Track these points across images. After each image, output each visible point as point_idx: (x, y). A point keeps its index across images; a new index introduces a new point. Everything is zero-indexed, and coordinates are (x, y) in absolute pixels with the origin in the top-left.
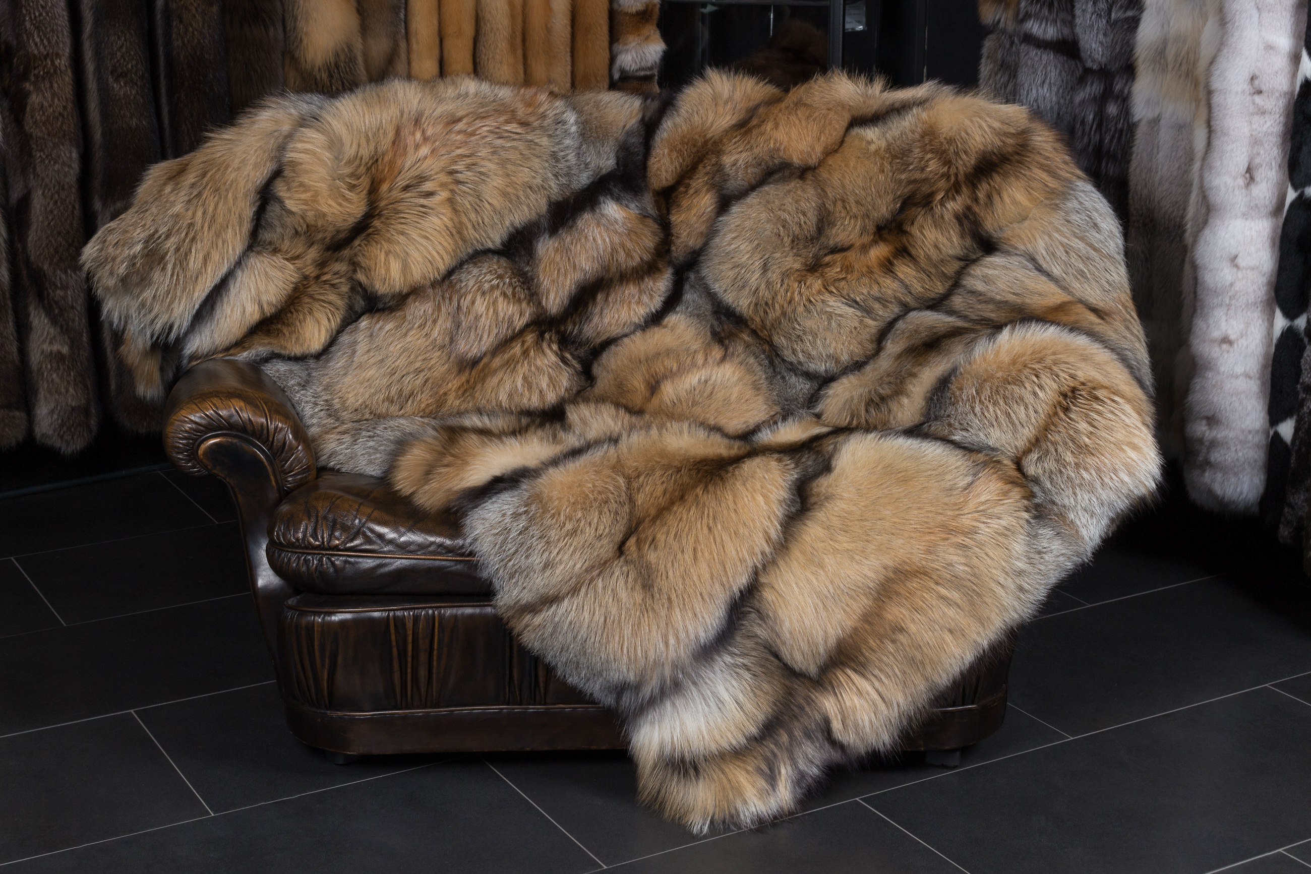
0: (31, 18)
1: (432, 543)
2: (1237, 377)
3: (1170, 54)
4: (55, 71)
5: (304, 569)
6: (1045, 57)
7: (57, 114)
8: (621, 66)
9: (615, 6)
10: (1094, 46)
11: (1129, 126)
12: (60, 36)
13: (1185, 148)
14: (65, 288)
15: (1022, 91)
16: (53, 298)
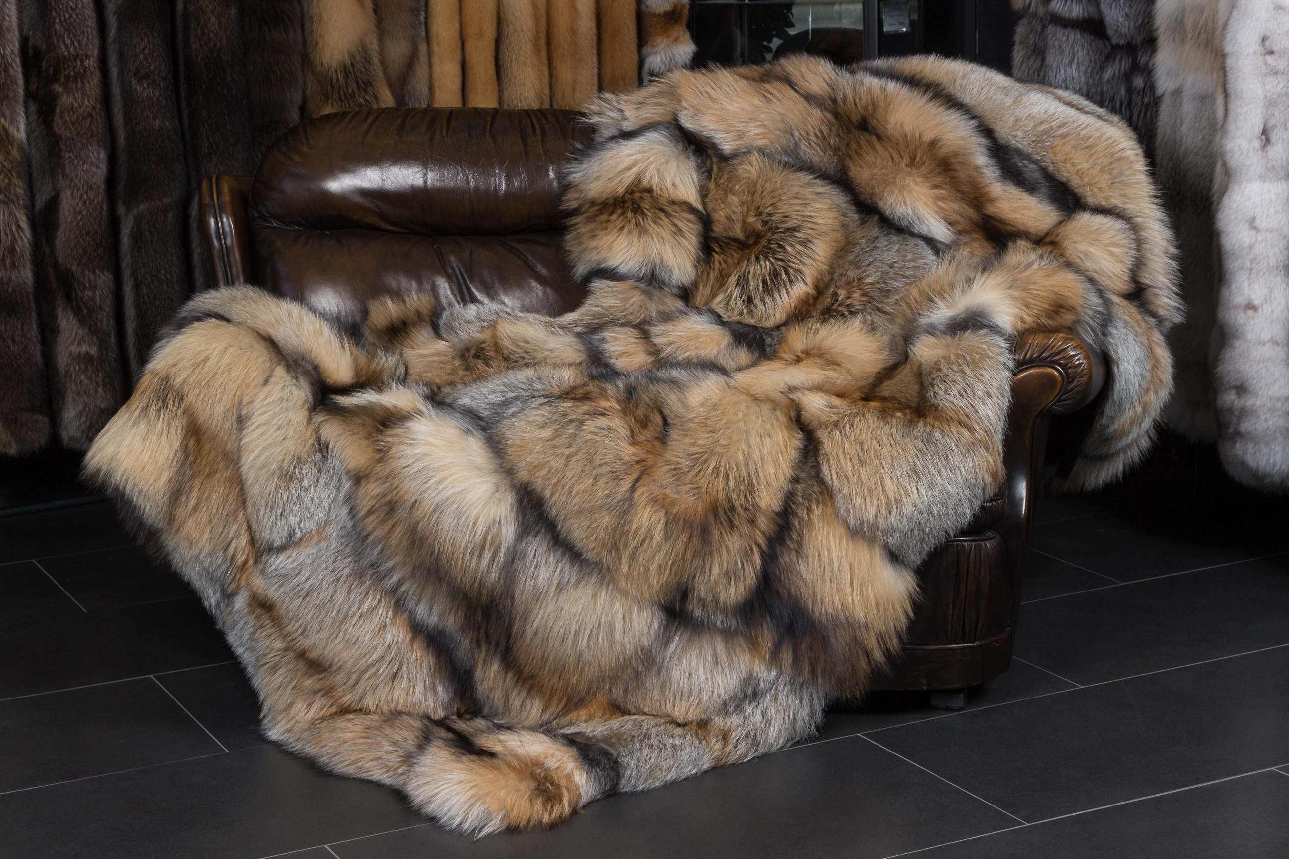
0: (60, 20)
2: (1264, 344)
3: (1189, 23)
4: (85, 71)
6: (1072, 36)
7: (86, 114)
8: (650, 69)
9: (643, 8)
10: (1119, 20)
11: (1154, 99)
12: (90, 37)
13: (1208, 118)
14: (93, 288)
15: (1051, 75)
16: (81, 299)
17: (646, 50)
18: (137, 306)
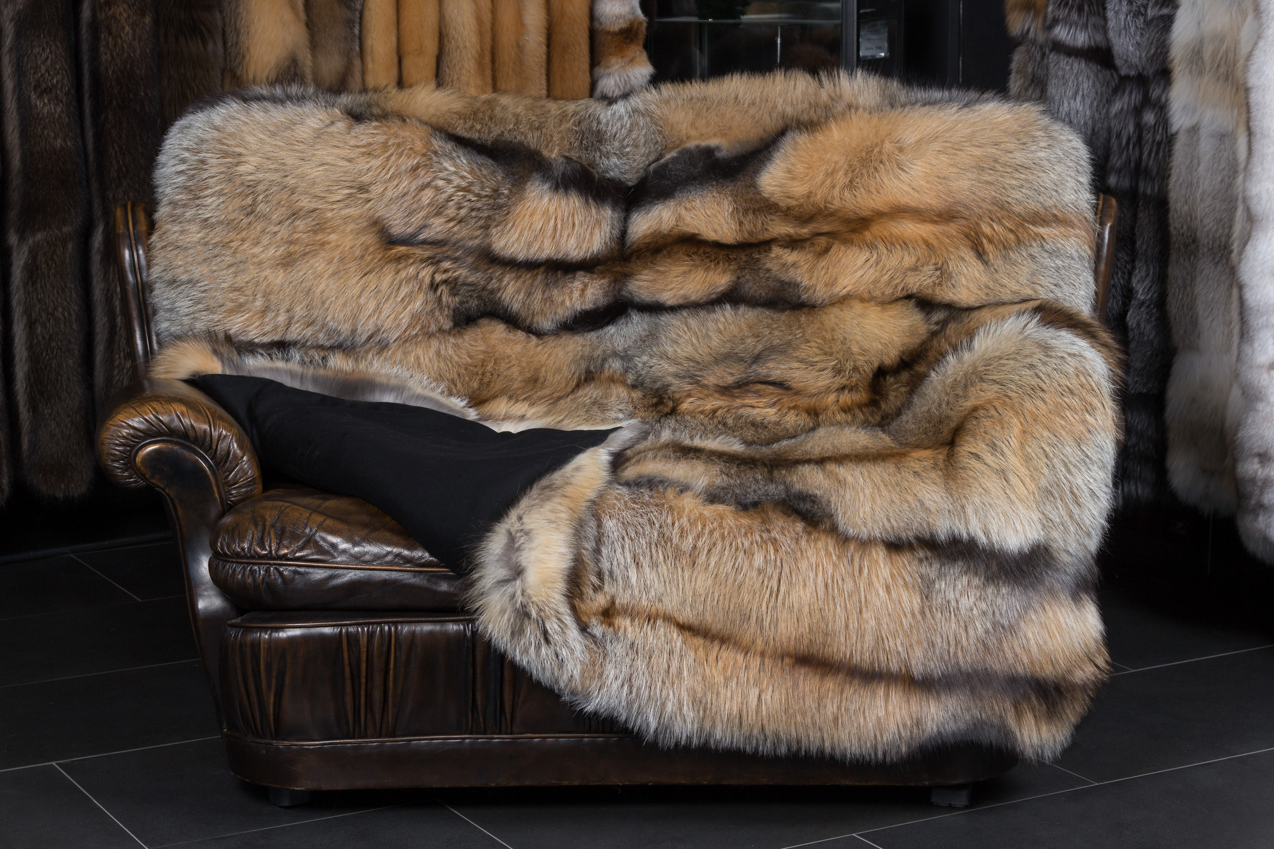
1: (389, 553)
3: (1207, 54)
5: (250, 580)
6: (1076, 65)
8: (602, 92)
9: (596, 25)
11: (1167, 136)
13: (1228, 158)
17: (598, 71)
18: (30, 348)
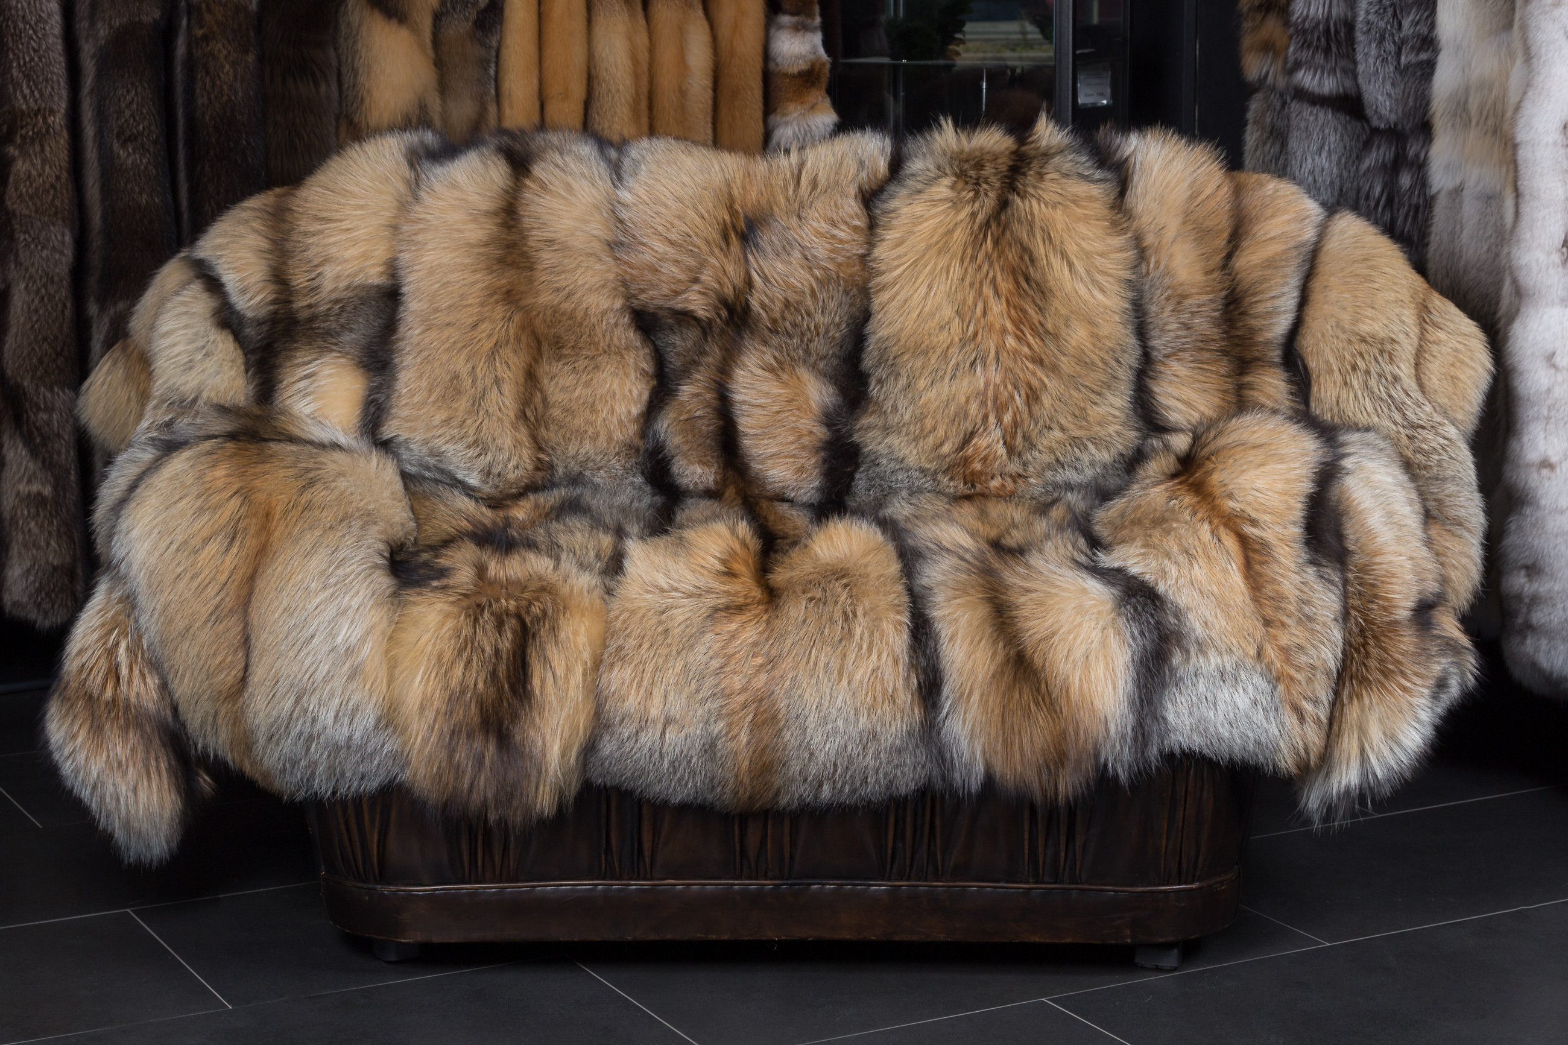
0: (19, 64)
2: (1558, 512)
3: (1473, 106)
4: (47, 131)
6: (1321, 115)
7: (47, 186)
10: (1380, 98)
11: (1425, 200)
12: (56, 87)
13: (1495, 224)
14: (49, 409)
15: (1295, 164)
16: (34, 423)
17: (774, 119)
